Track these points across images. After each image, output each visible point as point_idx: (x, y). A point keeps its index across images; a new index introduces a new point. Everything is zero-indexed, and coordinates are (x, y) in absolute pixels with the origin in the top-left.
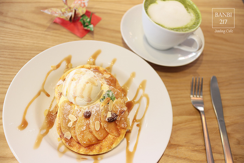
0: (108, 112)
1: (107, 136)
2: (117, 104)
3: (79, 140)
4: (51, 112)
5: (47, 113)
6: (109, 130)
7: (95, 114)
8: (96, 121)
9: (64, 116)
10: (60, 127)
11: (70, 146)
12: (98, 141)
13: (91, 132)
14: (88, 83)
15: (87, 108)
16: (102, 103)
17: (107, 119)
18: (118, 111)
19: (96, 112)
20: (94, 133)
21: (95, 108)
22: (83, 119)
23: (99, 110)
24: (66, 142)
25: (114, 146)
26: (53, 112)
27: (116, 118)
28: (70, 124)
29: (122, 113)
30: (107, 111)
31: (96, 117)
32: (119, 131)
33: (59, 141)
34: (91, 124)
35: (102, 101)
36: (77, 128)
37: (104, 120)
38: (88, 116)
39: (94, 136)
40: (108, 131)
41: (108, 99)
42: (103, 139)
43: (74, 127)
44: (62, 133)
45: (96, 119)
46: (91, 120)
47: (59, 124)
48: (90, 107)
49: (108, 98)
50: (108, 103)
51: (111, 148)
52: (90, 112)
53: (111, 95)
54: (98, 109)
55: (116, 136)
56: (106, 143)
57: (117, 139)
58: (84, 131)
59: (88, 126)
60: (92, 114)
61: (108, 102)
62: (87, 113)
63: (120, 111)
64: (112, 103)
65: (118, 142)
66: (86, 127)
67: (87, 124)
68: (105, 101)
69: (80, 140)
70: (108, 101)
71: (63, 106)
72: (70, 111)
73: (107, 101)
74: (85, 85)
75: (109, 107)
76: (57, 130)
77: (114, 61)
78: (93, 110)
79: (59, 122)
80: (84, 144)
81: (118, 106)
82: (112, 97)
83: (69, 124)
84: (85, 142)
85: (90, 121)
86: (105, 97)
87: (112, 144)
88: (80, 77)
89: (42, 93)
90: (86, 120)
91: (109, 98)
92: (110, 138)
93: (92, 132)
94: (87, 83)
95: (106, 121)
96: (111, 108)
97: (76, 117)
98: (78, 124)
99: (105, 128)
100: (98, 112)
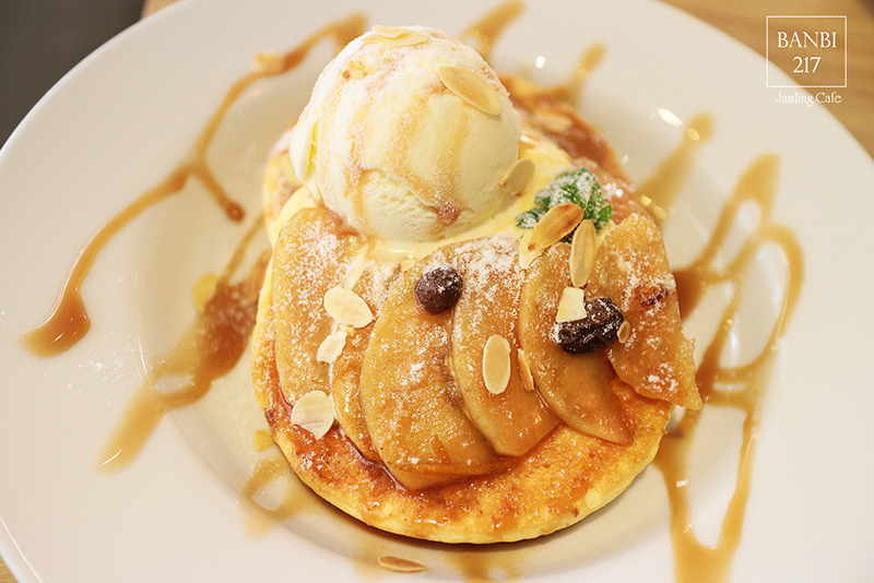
0: (568, 290)
1: (549, 436)
2: (622, 246)
3: (379, 441)
4: (231, 290)
5: (210, 291)
6: (568, 399)
7: (486, 289)
8: (490, 333)
9: (296, 299)
10: (274, 363)
11: (322, 475)
12: (498, 465)
13: (457, 403)
14: (441, 89)
15: (440, 254)
16: (529, 234)
17: (557, 329)
18: (629, 292)
19: (494, 278)
20: (475, 407)
21: (489, 256)
22: (410, 317)
23: (512, 270)
24: (301, 450)
25: (594, 499)
26: (245, 290)
27: (614, 331)
28: (331, 348)
29: (653, 303)
30: (556, 282)
31: (490, 309)
32: (627, 417)
33: (262, 449)
34: (458, 347)
35: (531, 221)
36: (369, 366)
37: (539, 334)
38: (441, 298)
39: (472, 427)
40: (560, 405)
41: (567, 213)
42: (528, 455)
43: (355, 367)
44: (279, 396)
45: (492, 325)
46: (458, 329)
47: (267, 343)
48: (458, 251)
49: (566, 207)
50: (568, 239)
51: (576, 512)
52: (453, 271)
53: (589, 189)
54: (504, 264)
55: (605, 442)
56: (548, 476)
57: (615, 461)
58: (413, 388)
59: (438, 358)
60: (468, 289)
61: (567, 227)
62: (437, 276)
63: (637, 290)
64: (589, 240)
65: (623, 479)
66: (429, 369)
67: (432, 349)
68: (548, 222)
69: (387, 442)
70: (570, 223)
71: (296, 240)
72: (334, 268)
73: (559, 221)
74: (423, 101)
75: (571, 261)
76: (256, 377)
77: (592, 58)
78: (473, 267)
79: (270, 336)
80: (410, 468)
81: (627, 259)
82: (592, 202)
83: (324, 345)
84: (414, 461)
85: (450, 332)
86: (547, 201)
87: (582, 485)
88: (395, 57)
89: (193, 185)
90: (426, 325)
91: (577, 206)
92: (568, 448)
93: (462, 398)
94: (435, 90)
95: (550, 344)
96: (581, 264)
97: (373, 310)
98: (378, 347)
99: (545, 385)
100: (507, 283)
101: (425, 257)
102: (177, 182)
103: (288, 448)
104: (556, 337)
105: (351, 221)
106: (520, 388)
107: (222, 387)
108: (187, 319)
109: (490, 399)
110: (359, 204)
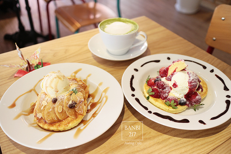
1: (66, 118)
5: (33, 104)
6: (69, 114)
8: (60, 105)
9: (40, 103)
10: (36, 110)
12: (59, 121)
13: (55, 113)
16: (66, 94)
19: (61, 99)
20: (57, 114)
21: (61, 97)
22: (51, 104)
24: (37, 119)
25: (70, 125)
27: (75, 105)
28: (42, 108)
29: (81, 102)
30: (69, 100)
31: (60, 103)
32: (77, 116)
33: (34, 121)
34: (56, 107)
36: (46, 110)
37: (66, 105)
38: (55, 101)
39: (56, 116)
42: (63, 120)
43: (44, 110)
44: (36, 114)
46: (56, 105)
49: (72, 91)
50: (71, 95)
51: (67, 126)
52: (56, 98)
54: (63, 98)
55: (73, 119)
56: (65, 122)
57: (74, 121)
58: (50, 112)
59: (54, 108)
60: (58, 100)
63: (79, 101)
64: (74, 95)
68: (69, 93)
69: (46, 118)
70: (72, 93)
72: (44, 99)
74: (54, 79)
75: (71, 97)
77: (89, 76)
78: (59, 98)
80: (49, 121)
81: (78, 97)
82: (75, 91)
88: (52, 74)
90: (53, 104)
92: (69, 119)
94: (55, 78)
95: (67, 107)
96: (73, 98)
97: (47, 103)
98: (47, 107)
99: (66, 112)
100: (63, 100)
101: (53, 96)
102: (31, 91)
103: (36, 119)
104: (68, 106)
105: (47, 93)
106: (63, 112)
107: (31, 115)
108: (29, 107)
109: (59, 113)
110: (47, 91)
